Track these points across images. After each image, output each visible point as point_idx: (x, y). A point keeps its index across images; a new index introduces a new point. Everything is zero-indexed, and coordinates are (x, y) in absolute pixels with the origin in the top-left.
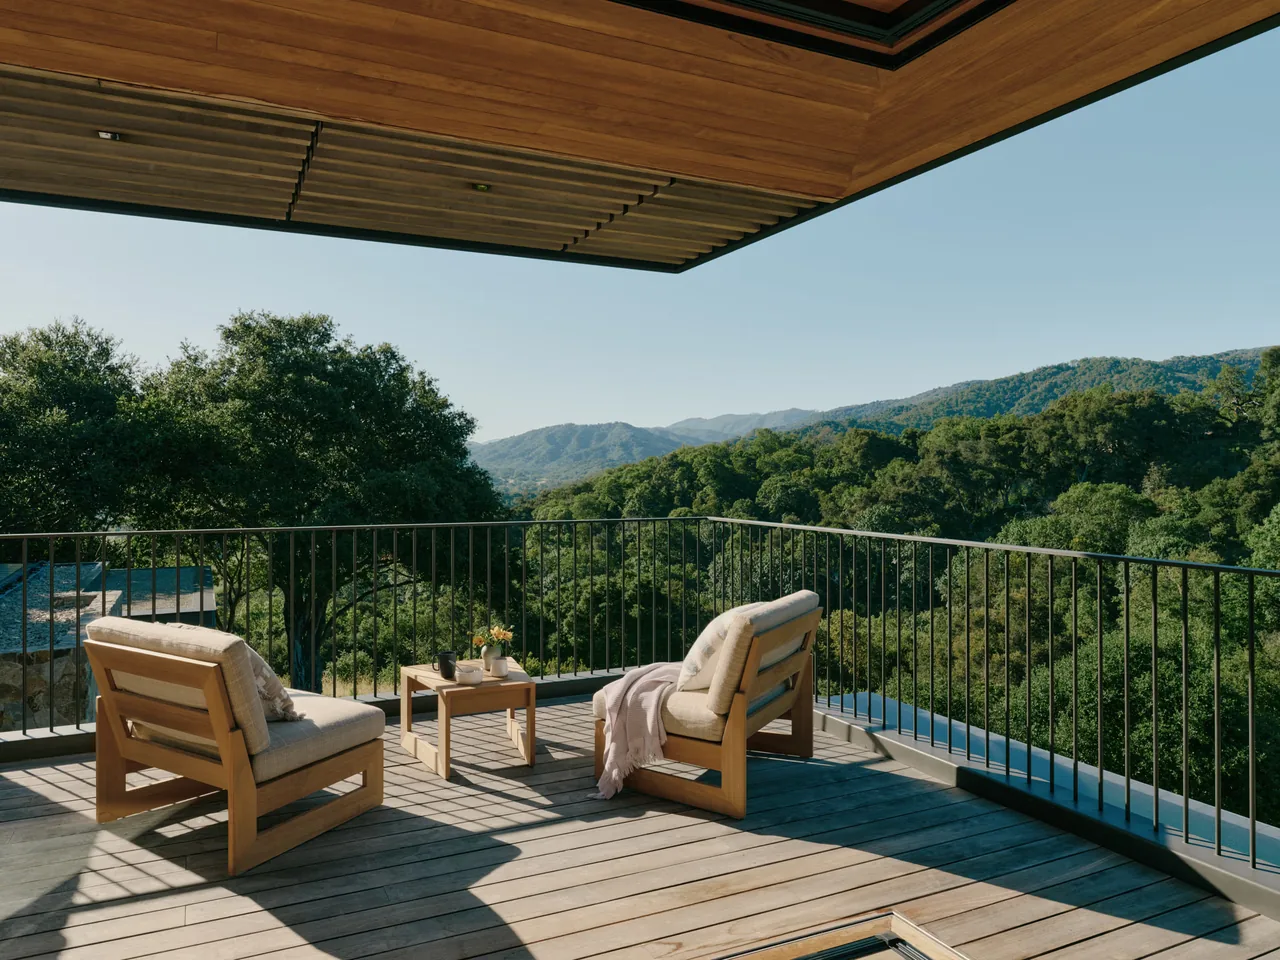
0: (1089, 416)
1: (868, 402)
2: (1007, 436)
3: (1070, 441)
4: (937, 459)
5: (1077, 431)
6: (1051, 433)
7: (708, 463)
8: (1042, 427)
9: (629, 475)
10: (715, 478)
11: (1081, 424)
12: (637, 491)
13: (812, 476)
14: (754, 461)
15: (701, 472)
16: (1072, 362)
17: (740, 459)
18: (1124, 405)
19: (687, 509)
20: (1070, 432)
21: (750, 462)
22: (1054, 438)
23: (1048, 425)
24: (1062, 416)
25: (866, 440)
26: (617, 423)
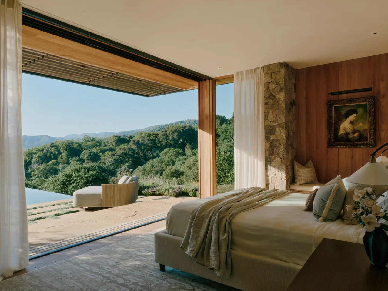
0: (172, 131)
1: (130, 130)
2: (153, 136)
3: (168, 138)
4: (133, 143)
5: (170, 135)
6: (164, 136)
7: (64, 145)
8: (161, 134)
9: (35, 150)
10: (66, 150)
11: (171, 133)
12: (37, 155)
13: (99, 149)
14: (81, 145)
15: (61, 149)
16: (185, 120)
17: (76, 144)
18: (182, 128)
19: (55, 160)
20: (168, 135)
21: (80, 145)
22: (164, 137)
23: (163, 133)
24: (167, 131)
25: (117, 138)
26: (44, 135)
